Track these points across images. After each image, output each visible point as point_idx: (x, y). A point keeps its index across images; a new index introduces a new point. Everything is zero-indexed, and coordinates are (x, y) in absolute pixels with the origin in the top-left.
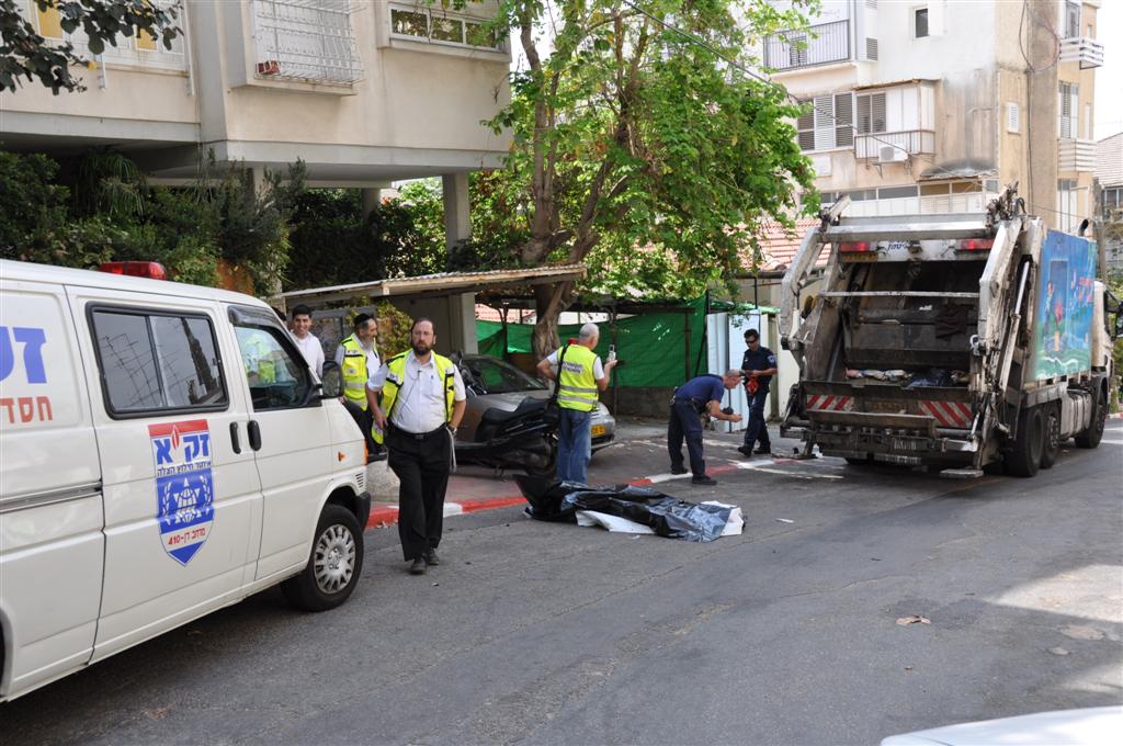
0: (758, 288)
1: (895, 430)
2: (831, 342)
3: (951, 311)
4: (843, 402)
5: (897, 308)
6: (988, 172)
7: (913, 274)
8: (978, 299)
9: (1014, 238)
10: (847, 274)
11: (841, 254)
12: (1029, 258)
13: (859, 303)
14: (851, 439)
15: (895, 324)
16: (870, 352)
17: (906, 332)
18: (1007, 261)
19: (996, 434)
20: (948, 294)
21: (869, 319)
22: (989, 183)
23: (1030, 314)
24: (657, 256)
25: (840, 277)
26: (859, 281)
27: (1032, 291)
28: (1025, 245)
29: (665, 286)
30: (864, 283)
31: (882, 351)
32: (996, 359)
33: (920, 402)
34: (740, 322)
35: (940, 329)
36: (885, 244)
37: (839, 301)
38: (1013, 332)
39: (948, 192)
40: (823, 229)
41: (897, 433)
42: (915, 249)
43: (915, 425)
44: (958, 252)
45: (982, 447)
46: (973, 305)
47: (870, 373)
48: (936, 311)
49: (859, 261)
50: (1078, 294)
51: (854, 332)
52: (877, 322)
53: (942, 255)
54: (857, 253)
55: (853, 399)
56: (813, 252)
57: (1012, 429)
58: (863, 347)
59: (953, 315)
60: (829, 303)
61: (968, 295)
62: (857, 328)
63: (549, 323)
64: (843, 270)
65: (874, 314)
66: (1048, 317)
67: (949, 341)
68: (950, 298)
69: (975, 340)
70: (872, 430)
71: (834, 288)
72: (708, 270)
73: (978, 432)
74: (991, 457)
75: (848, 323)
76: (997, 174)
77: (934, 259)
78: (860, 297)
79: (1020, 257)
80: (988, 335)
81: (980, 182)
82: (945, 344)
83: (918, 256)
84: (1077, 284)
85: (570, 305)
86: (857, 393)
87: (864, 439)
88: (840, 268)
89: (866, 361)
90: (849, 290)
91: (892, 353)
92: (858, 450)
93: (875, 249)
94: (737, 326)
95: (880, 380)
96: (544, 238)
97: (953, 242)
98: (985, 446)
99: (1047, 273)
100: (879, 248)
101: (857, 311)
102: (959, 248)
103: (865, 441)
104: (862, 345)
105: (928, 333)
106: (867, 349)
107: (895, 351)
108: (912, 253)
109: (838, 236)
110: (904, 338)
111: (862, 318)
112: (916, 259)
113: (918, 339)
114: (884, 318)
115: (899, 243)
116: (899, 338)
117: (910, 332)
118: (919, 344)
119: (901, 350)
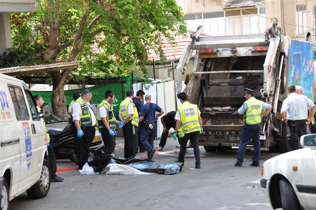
0: (155, 70)
1: (230, 132)
2: (198, 94)
3: (250, 79)
4: (206, 121)
5: (226, 78)
6: (260, 3)
7: (233, 62)
8: (263, 73)
9: (277, 45)
10: (203, 63)
11: (201, 54)
12: (284, 54)
13: (209, 76)
14: (211, 138)
15: (226, 86)
16: (216, 99)
17: (231, 89)
18: (274, 55)
19: (273, 132)
20: (250, 71)
21: (215, 83)
22: (261, 9)
23: (285, 79)
24: (105, 55)
25: (200, 65)
26: (209, 66)
27: (285, 68)
28: (282, 48)
29: (109, 70)
30: (211, 67)
31: (221, 98)
32: (271, 99)
33: (240, 120)
34: (149, 87)
36: (220, 49)
37: (200, 75)
38: (278, 87)
39: (240, 15)
40: (193, 43)
41: (231, 134)
42: (234, 51)
43: (238, 129)
44: (253, 52)
45: (267, 138)
46: (261, 76)
47: (215, 108)
48: (244, 79)
49: (208, 57)
50: (306, 69)
51: (208, 89)
52: (218, 85)
53: (246, 54)
54: (208, 54)
55: (210, 119)
56: (189, 53)
57: (280, 130)
58: (212, 96)
59: (252, 81)
60: (196, 77)
61: (258, 71)
62: (209, 88)
63: (60, 90)
64: (202, 61)
65: (216, 81)
66: (293, 80)
68: (250, 73)
69: (262, 91)
70: (220, 133)
71: (198, 70)
72: (132, 62)
73: (266, 131)
74: (271, 143)
75: (205, 86)
76: (265, 4)
77: (243, 55)
78: (210, 74)
79: (280, 53)
80: (268, 88)
81: (257, 9)
84: (306, 64)
85: (69, 81)
86: (212, 117)
87: (217, 137)
88: (200, 60)
89: (213, 103)
90: (204, 71)
91: (225, 98)
92: (214, 142)
93: (216, 52)
94: (147, 89)
95: (220, 111)
96: (55, 48)
97: (250, 48)
98: (269, 138)
99: (292, 60)
100: (218, 51)
101: (209, 80)
102: (254, 50)
103: (217, 138)
104: (211, 96)
105: (241, 89)
106: (214, 98)
107: (227, 98)
108: (233, 53)
109: (199, 46)
110: (230, 92)
111: (211, 83)
112: (234, 55)
113: (237, 92)
114: (221, 83)
115: (227, 49)
116: (228, 92)
117: (233, 89)
118: (237, 94)
119: (229, 97)
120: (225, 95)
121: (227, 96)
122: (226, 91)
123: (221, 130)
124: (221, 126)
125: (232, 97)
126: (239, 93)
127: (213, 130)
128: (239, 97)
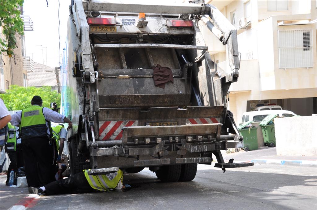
4: (130, 125)
15: (126, 78)
17: (134, 84)
31: (119, 97)
33: (187, 120)
35: (157, 80)
42: (143, 25)
48: (152, 70)
49: (102, 31)
52: (113, 77)
53: (159, 30)
54: (100, 26)
55: (137, 122)
62: (100, 81)
65: (110, 72)
67: (164, 88)
77: (154, 32)
82: (161, 90)
83: (145, 30)
91: (127, 97)
93: (115, 23)
100: (117, 23)
104: (105, 93)
105: (149, 83)
107: (129, 96)
108: (139, 28)
109: (99, 6)
110: (134, 87)
111: (102, 75)
112: (143, 31)
113: (144, 87)
114: (117, 74)
115: (129, 21)
116: (130, 87)
117: (137, 83)
118: (144, 91)
119: (133, 95)
120: (125, 93)
121: (129, 94)
122: (127, 87)
123: (178, 134)
124: (179, 127)
125: (137, 95)
126: (147, 90)
127: (162, 135)
128: (148, 95)
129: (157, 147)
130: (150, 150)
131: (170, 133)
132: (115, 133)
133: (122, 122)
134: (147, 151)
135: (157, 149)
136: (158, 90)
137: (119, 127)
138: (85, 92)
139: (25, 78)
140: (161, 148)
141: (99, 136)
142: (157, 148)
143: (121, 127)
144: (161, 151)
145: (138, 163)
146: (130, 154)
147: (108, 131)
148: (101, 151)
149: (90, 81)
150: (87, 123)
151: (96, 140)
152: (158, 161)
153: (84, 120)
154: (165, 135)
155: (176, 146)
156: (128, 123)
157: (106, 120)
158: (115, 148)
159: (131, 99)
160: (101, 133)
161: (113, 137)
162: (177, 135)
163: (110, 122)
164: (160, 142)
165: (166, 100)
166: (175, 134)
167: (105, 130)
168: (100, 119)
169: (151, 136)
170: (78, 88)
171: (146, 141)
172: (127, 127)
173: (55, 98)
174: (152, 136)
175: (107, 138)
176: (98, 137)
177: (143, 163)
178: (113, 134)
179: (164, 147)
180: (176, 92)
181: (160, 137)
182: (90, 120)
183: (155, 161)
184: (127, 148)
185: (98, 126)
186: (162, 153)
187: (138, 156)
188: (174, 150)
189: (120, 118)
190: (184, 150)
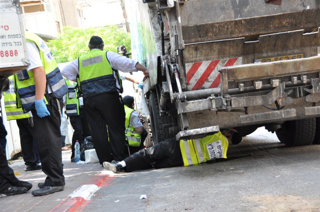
4: (230, 63)
33: (319, 48)
67: (280, 4)
81: (43, 5)
91: (223, 25)
104: (191, 22)
106: (197, 26)
107: (226, 23)
110: (233, 8)
113: (248, 7)
116: (227, 9)
118: (249, 12)
119: (232, 21)
120: (221, 18)
121: (229, 20)
122: (223, 9)
123: (305, 72)
124: (306, 61)
125: (239, 20)
126: (254, 10)
127: (280, 75)
128: (254, 19)
129: (274, 92)
130: (263, 98)
131: (292, 70)
132: (209, 78)
133: (219, 61)
134: (258, 100)
135: (274, 96)
136: (270, 9)
137: (214, 68)
138: (163, 23)
139: (80, 16)
140: (280, 95)
141: (188, 84)
142: (273, 94)
143: (217, 69)
144: (281, 98)
145: (246, 118)
146: (234, 106)
147: (200, 77)
148: (191, 104)
149: (167, 5)
150: (169, 67)
151: (183, 90)
152: (277, 113)
153: (163, 63)
154: (285, 74)
155: (303, 89)
156: (227, 61)
157: (196, 61)
158: (211, 100)
159: (229, 27)
160: (190, 80)
161: (207, 84)
162: (303, 72)
163: (201, 63)
164: (278, 85)
165: (284, 23)
166: (300, 71)
167: (195, 74)
168: (186, 60)
169: (263, 77)
170: (151, 19)
171: (256, 85)
172: (226, 68)
173: (123, 40)
174: (265, 78)
175: (199, 86)
176: (185, 86)
177: (254, 117)
178: (207, 80)
179: (285, 93)
180: (301, 9)
181: (277, 78)
182: (172, 63)
183: (272, 114)
184: (229, 98)
185: (185, 70)
186: (282, 102)
187: (246, 108)
188: (300, 96)
189: (214, 56)
190: (316, 94)
